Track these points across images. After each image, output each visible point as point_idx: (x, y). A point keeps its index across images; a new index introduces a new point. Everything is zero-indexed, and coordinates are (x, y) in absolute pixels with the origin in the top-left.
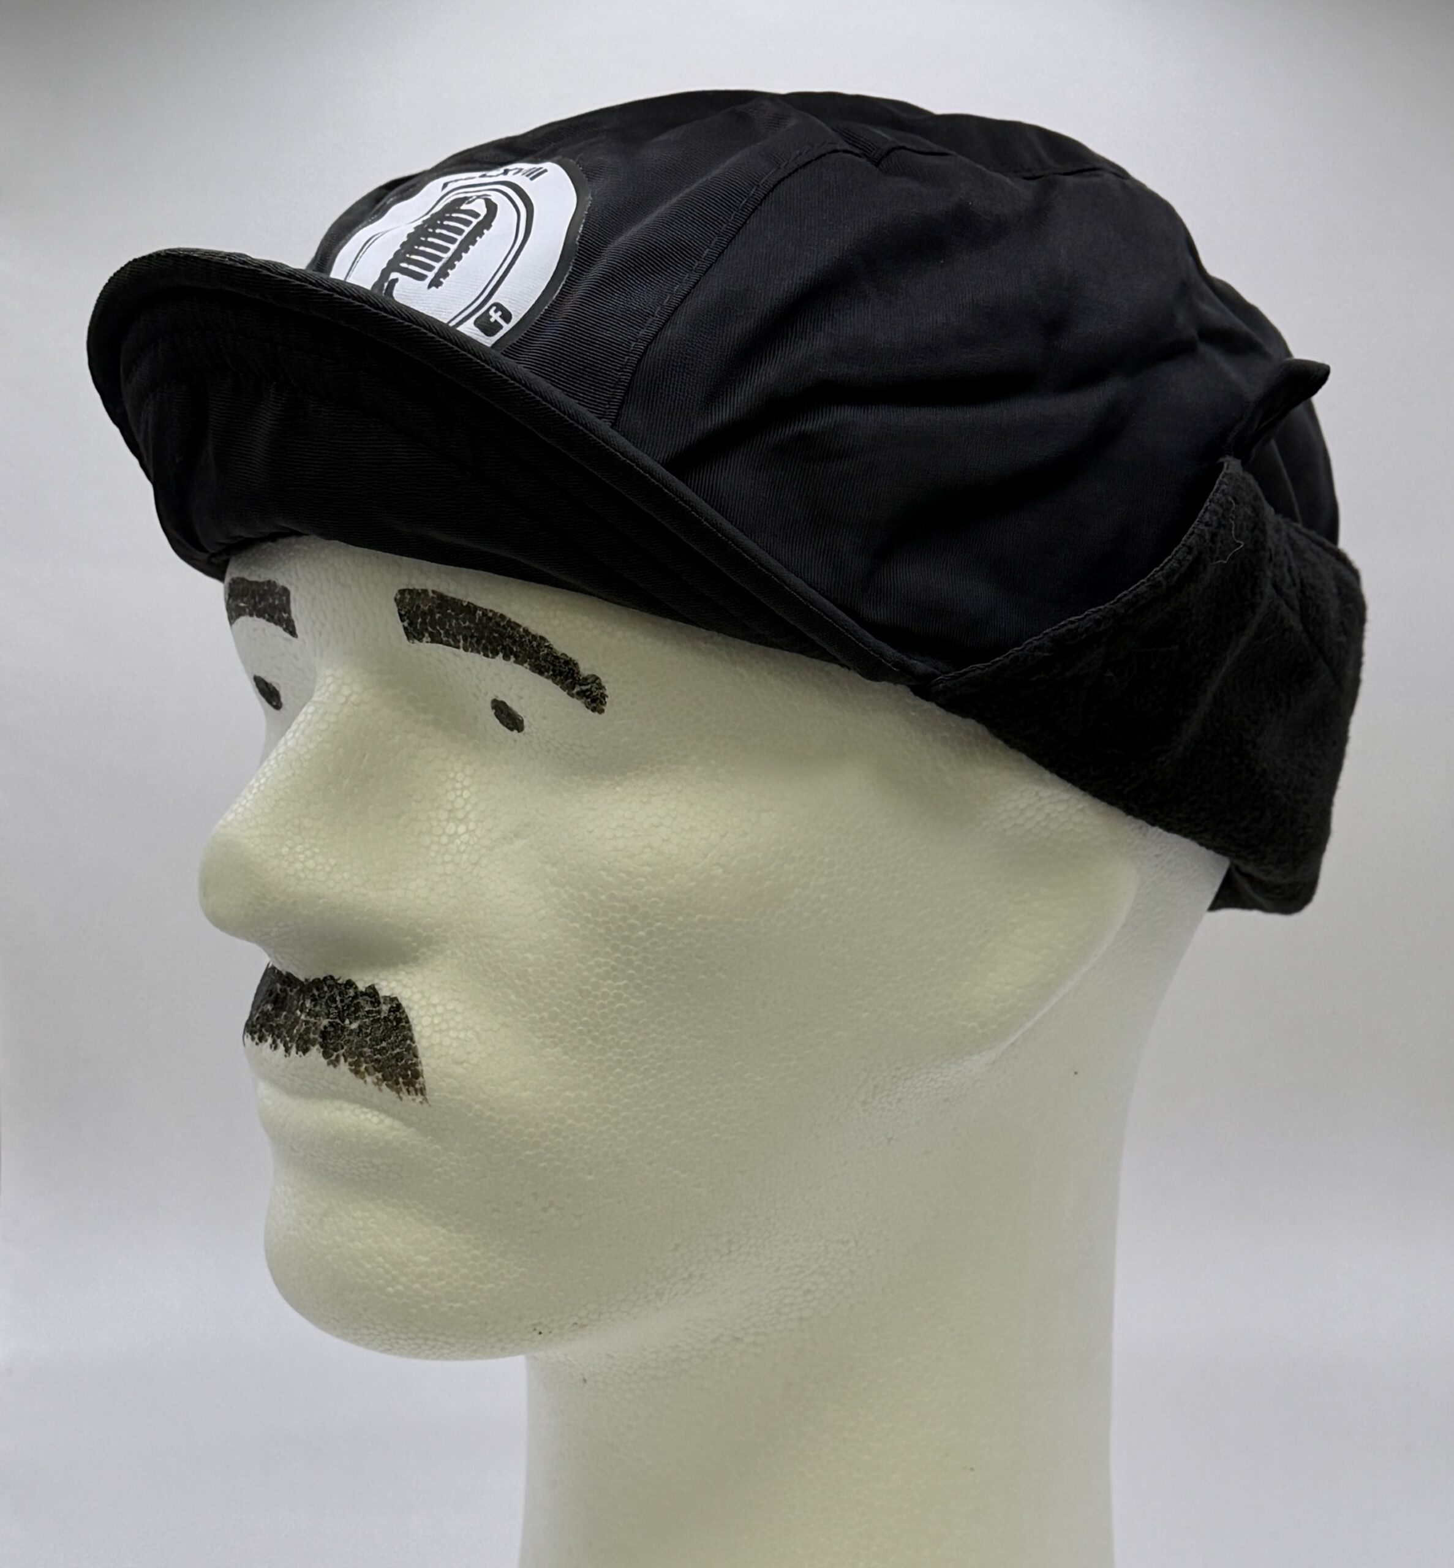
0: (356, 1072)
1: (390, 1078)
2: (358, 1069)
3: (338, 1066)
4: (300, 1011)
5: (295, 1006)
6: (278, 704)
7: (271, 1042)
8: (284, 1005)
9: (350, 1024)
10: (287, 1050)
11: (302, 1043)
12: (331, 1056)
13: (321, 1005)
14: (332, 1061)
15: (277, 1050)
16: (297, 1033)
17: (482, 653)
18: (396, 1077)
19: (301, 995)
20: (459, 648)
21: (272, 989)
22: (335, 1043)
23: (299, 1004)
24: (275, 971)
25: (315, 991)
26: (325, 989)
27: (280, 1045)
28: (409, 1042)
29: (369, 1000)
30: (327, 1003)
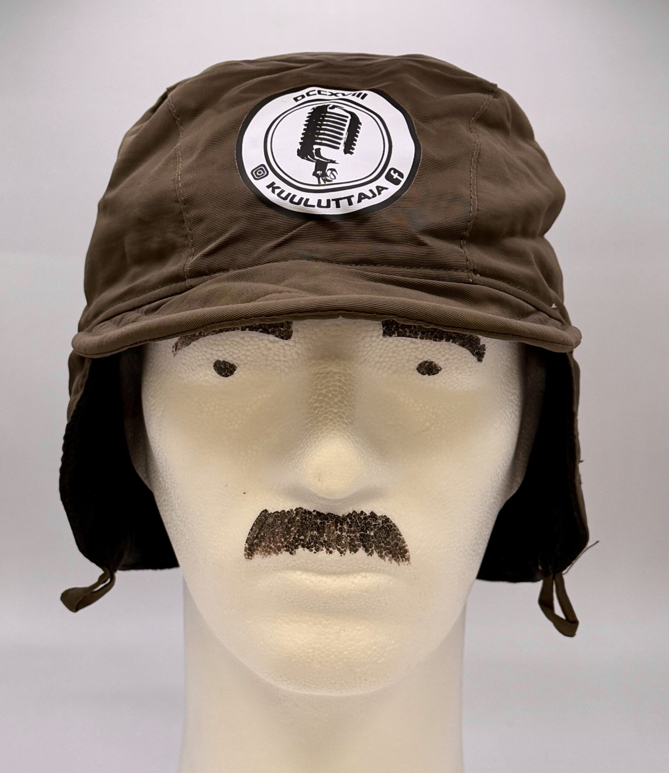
1: (395, 556)
2: (381, 554)
3: (373, 555)
4: (340, 532)
5: (333, 529)
6: (228, 374)
7: (326, 550)
8: (324, 530)
9: (370, 533)
10: (341, 553)
11: (352, 548)
12: (369, 551)
13: (354, 526)
14: (370, 553)
15: (333, 554)
16: (346, 543)
17: (432, 340)
18: (398, 555)
19: (338, 523)
20: (417, 338)
21: (313, 523)
22: (368, 544)
23: (338, 528)
24: (313, 513)
25: (348, 520)
26: (353, 518)
27: (333, 551)
28: (398, 536)
29: (372, 519)
30: (356, 525)
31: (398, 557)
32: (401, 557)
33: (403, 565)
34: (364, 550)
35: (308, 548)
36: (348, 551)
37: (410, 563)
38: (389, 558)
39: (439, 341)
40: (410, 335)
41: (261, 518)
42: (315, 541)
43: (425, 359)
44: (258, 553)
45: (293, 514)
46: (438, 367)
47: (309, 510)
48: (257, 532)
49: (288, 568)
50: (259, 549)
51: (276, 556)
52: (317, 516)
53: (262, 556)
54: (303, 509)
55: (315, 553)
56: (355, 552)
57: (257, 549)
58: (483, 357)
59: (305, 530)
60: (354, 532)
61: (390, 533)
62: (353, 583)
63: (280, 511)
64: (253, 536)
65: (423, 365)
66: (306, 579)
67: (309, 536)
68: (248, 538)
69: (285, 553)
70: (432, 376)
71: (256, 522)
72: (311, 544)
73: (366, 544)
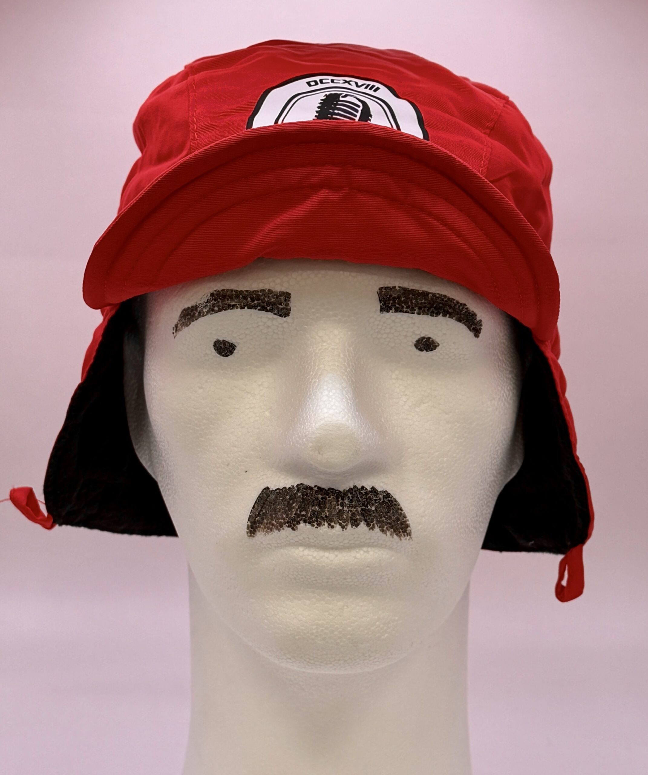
0: (383, 531)
1: (396, 530)
2: (383, 529)
3: (374, 529)
4: (341, 506)
5: (334, 504)
6: (228, 353)
7: (328, 525)
8: (325, 505)
9: (371, 508)
10: (343, 527)
11: (353, 522)
12: (370, 525)
13: (355, 501)
14: (371, 527)
15: (334, 528)
16: (347, 517)
17: (429, 315)
18: (399, 530)
19: (339, 498)
20: (414, 313)
21: (314, 499)
22: (370, 518)
23: (339, 503)
24: (314, 489)
25: (350, 495)
26: (354, 493)
27: (335, 525)
28: (399, 511)
29: (373, 494)
30: (357, 500)
31: (400, 532)
32: (402, 532)
33: (405, 540)
34: (365, 524)
35: (309, 523)
36: (349, 526)
37: (411, 538)
38: (391, 533)
39: (435, 316)
40: (407, 311)
41: (262, 496)
42: (317, 516)
43: (423, 335)
44: (261, 531)
45: (295, 490)
46: (436, 342)
47: (310, 486)
48: (259, 510)
49: (290, 544)
50: (262, 526)
51: (278, 533)
52: (318, 491)
53: (265, 532)
54: (304, 485)
55: (316, 527)
56: (357, 527)
57: (259, 527)
58: (480, 333)
59: (307, 506)
60: (355, 507)
61: (391, 508)
62: (355, 558)
63: (281, 488)
64: (255, 514)
65: (420, 341)
66: (308, 555)
67: (311, 511)
68: (250, 516)
69: (286, 529)
70: (430, 352)
71: (258, 500)
72: (312, 519)
73: (368, 518)
